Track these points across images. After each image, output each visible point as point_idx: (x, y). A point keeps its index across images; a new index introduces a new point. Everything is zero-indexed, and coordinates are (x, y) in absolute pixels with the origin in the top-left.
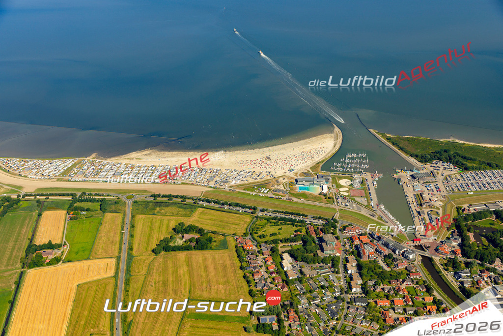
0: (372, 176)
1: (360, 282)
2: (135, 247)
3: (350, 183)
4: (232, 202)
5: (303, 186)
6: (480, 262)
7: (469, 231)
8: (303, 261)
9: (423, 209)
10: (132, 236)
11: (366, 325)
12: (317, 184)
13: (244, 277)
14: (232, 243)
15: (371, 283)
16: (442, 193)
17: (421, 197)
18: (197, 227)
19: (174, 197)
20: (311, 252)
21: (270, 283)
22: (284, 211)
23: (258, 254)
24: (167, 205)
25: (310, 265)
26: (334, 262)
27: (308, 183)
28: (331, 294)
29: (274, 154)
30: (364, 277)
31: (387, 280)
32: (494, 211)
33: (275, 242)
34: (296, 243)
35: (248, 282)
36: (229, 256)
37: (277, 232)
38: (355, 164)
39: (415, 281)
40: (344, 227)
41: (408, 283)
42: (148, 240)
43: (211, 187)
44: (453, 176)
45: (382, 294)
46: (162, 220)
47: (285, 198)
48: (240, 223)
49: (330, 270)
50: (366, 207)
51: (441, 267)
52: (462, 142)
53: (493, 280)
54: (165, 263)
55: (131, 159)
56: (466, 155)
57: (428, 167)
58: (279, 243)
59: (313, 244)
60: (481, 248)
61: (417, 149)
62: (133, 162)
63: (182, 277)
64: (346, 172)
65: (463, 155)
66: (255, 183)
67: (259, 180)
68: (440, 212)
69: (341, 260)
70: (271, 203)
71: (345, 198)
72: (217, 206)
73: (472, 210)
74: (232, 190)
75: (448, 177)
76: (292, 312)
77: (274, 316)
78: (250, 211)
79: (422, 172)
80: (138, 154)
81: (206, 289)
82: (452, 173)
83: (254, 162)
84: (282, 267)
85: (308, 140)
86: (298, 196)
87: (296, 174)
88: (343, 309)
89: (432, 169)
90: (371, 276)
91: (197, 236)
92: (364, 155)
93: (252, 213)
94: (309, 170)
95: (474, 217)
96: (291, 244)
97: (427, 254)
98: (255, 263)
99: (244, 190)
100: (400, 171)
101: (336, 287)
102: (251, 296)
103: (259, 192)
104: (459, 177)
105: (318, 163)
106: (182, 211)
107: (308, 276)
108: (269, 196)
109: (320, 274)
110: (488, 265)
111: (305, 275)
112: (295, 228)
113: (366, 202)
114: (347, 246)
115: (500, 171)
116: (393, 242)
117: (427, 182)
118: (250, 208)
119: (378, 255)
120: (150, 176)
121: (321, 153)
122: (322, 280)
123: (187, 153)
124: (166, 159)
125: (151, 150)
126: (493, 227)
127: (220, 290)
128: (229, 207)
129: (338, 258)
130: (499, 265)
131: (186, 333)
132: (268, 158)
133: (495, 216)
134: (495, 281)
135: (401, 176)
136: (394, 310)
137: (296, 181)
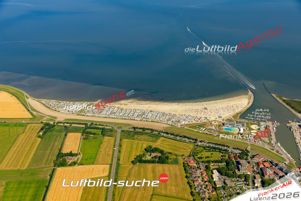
0: (273, 124)
2: (121, 159)
3: (258, 127)
4: (182, 135)
5: (227, 127)
8: (226, 175)
10: (120, 152)
12: (236, 127)
13: (188, 183)
14: (181, 160)
18: (160, 149)
19: (146, 129)
20: (232, 170)
21: (205, 188)
22: (215, 143)
23: (197, 169)
24: (142, 134)
25: (231, 179)
26: (246, 177)
27: (231, 126)
29: (209, 106)
33: (208, 162)
34: (222, 164)
35: (191, 186)
36: (179, 169)
37: (210, 156)
38: (262, 115)
40: (253, 156)
42: (130, 155)
43: (169, 125)
46: (138, 143)
47: (216, 135)
48: (187, 148)
49: (243, 183)
50: (268, 144)
54: (139, 170)
55: (121, 104)
58: (211, 163)
59: (233, 166)
62: (122, 106)
64: (255, 120)
66: (197, 124)
67: (199, 122)
69: (251, 177)
70: (206, 137)
72: (172, 136)
74: (182, 127)
78: (193, 141)
80: (125, 102)
81: (164, 188)
83: (197, 111)
84: (213, 178)
85: (231, 99)
87: (223, 120)
91: (159, 155)
92: (268, 110)
93: (194, 142)
94: (232, 117)
96: (219, 164)
98: (195, 175)
99: (190, 127)
100: (291, 122)
102: (192, 195)
103: (199, 130)
105: (238, 114)
106: (151, 139)
107: (229, 185)
108: (206, 132)
109: (237, 185)
111: (227, 185)
112: (221, 154)
113: (269, 140)
114: (255, 168)
116: (286, 168)
118: (193, 139)
119: (275, 176)
120: (132, 115)
121: (240, 107)
122: (238, 189)
123: (155, 103)
124: (142, 106)
125: (133, 99)
127: (173, 190)
128: (180, 138)
129: (249, 176)
132: (206, 109)
135: (292, 125)
137: (223, 124)
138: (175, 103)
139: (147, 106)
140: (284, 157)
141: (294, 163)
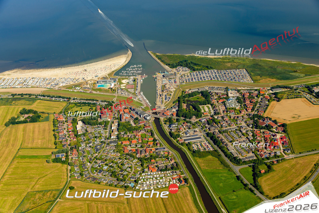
0: (142, 77)
1: (116, 133)
3: (128, 81)
4: (57, 95)
5: (101, 84)
6: (184, 118)
7: (184, 103)
8: (89, 124)
9: (163, 93)
11: (113, 154)
12: (109, 83)
13: (54, 135)
14: (52, 117)
15: (123, 133)
16: (177, 84)
17: (164, 87)
18: (33, 110)
19: (24, 95)
20: (95, 119)
21: (68, 137)
22: (86, 99)
23: (65, 122)
24: (20, 99)
25: (92, 127)
26: (106, 123)
27: (104, 83)
28: (99, 140)
29: (90, 68)
30: (119, 130)
31: (131, 131)
32: (201, 92)
35: (55, 138)
36: (48, 125)
37: (79, 110)
38: (134, 71)
39: (146, 131)
41: (143, 132)
42: (4, 119)
43: (48, 88)
44: (186, 75)
45: (127, 139)
47: (89, 92)
49: (102, 128)
50: (133, 94)
51: (163, 123)
52: (198, 56)
53: (188, 127)
54: (11, 131)
55: (4, 75)
56: (197, 63)
57: (174, 70)
60: (188, 111)
61: (171, 61)
62: (5, 77)
63: (19, 137)
64: (127, 75)
65: (195, 62)
66: (74, 84)
67: (76, 82)
70: (80, 95)
71: (122, 90)
72: (49, 98)
73: (190, 92)
74: (59, 89)
75: (183, 76)
76: (75, 151)
77: (65, 154)
78: (67, 100)
79: (170, 73)
80: (9, 72)
81: (31, 142)
82: (186, 73)
83: (76, 73)
84: (76, 128)
85: (111, 59)
87: (99, 78)
88: (103, 147)
89: (176, 71)
90: (124, 130)
91: (31, 115)
92: (141, 66)
93: (67, 101)
94: (107, 76)
95: (189, 95)
97: (158, 116)
98: (62, 127)
99: (67, 88)
100: (157, 73)
101: (103, 137)
102: (55, 144)
103: (75, 89)
104: (189, 75)
105: (113, 71)
106: (28, 102)
108: (80, 91)
109: (96, 131)
110: (188, 120)
111: (88, 132)
112: (90, 107)
113: (134, 91)
114: (116, 115)
115: (212, 70)
116: (141, 111)
117: (170, 79)
118: (67, 98)
119: (131, 119)
120: (13, 84)
121: (116, 66)
122: (97, 134)
123: (39, 70)
124: (25, 74)
125: (18, 69)
126: (198, 100)
127: (38, 143)
128: (55, 98)
129: (109, 122)
130: (194, 120)
131: (14, 166)
132: (86, 70)
133: (201, 94)
134: (189, 128)
135: (158, 76)
136: (131, 146)
137: (98, 82)
138: (58, 69)
139: (31, 74)
140: (143, 102)
141: (149, 107)
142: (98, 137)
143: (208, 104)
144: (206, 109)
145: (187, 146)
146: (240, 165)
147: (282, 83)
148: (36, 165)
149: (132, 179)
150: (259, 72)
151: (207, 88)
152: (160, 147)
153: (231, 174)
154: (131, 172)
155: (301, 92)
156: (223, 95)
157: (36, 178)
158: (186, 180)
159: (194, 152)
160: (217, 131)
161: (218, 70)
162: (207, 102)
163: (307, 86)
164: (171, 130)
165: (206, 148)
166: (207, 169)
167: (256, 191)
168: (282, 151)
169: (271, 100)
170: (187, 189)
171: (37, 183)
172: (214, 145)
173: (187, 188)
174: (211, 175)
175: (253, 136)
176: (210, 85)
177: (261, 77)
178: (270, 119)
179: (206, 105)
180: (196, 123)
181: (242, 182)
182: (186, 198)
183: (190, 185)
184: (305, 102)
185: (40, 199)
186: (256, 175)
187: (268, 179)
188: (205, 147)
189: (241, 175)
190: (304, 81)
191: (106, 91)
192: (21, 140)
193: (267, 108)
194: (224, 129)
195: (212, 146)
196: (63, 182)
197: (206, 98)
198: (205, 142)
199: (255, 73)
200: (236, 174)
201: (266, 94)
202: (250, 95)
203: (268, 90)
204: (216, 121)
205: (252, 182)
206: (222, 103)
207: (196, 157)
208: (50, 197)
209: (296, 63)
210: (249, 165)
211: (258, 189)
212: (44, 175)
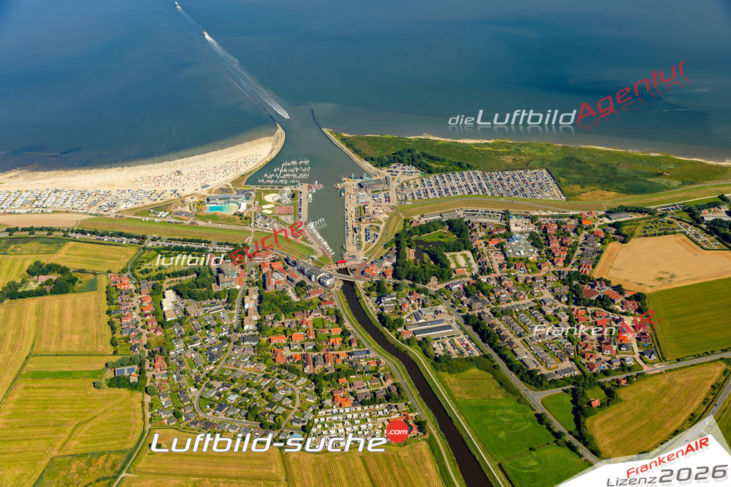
0: (309, 187)
1: (256, 317)
3: (278, 198)
4: (115, 231)
5: (215, 205)
6: (411, 283)
7: (410, 247)
8: (190, 298)
9: (362, 225)
11: (250, 367)
12: (234, 202)
13: (110, 323)
14: (103, 282)
15: (270, 318)
16: (391, 204)
17: (363, 210)
18: (59, 266)
19: (37, 229)
20: (206, 286)
21: (142, 327)
22: (182, 238)
23: (134, 293)
24: (26, 240)
25: (199, 303)
26: (230, 295)
27: (223, 201)
28: (217, 335)
29: (187, 167)
30: (263, 311)
31: (291, 313)
32: (447, 221)
33: (161, 277)
34: (189, 277)
35: (113, 329)
36: (96, 299)
38: (292, 173)
39: (325, 311)
41: (317, 314)
43: (91, 214)
44: (412, 182)
45: (281, 330)
47: (188, 222)
48: (126, 253)
49: (223, 306)
51: (363, 293)
52: (437, 138)
53: (421, 302)
54: (7, 313)
56: (436, 155)
57: (384, 172)
58: (165, 279)
59: (210, 277)
60: (419, 266)
61: (376, 150)
63: (27, 328)
64: (277, 184)
65: (431, 154)
66: (153, 205)
67: (159, 201)
68: (382, 227)
69: (240, 293)
70: (167, 230)
71: (266, 218)
72: (94, 237)
73: (423, 221)
74: (119, 217)
75: (405, 184)
76: (160, 359)
77: (136, 367)
78: (138, 241)
79: (374, 178)
81: (56, 341)
82: (412, 177)
83: (158, 180)
84: (162, 307)
85: (238, 147)
86: (205, 218)
87: (210, 191)
88: (226, 351)
89: (388, 174)
90: (273, 310)
91: (54, 277)
92: (307, 162)
93: (139, 244)
94: (230, 185)
95: (420, 230)
97: (351, 278)
98: (128, 305)
99: (136, 215)
100: (346, 179)
101: (224, 326)
102: (112, 345)
103: (155, 217)
104: (418, 182)
105: (244, 175)
106: (45, 247)
108: (167, 220)
109: (209, 312)
110: (419, 286)
111: (188, 315)
113: (293, 220)
114: (253, 276)
115: (471, 173)
116: (311, 266)
117: (376, 191)
118: (137, 238)
119: (290, 284)
120: (10, 205)
121: (251, 162)
122: (210, 319)
123: (69, 173)
124: (37, 182)
125: (20, 170)
126: (442, 240)
127: (73, 341)
128: (110, 238)
129: (237, 291)
130: (434, 285)
131: (16, 396)
132: (179, 172)
133: (447, 227)
134: (423, 304)
135: (346, 186)
136: (290, 347)
137: (208, 200)
138: (114, 169)
139: (51, 180)
140: (315, 246)
141: (330, 257)
142: (213, 327)
143: (465, 249)
144: (460, 261)
145: (420, 346)
146: (543, 390)
147: (631, 202)
148: (70, 395)
149: (295, 424)
150: (577, 177)
151: (461, 213)
152: (357, 350)
153: (524, 411)
154: (292, 407)
155: (675, 221)
156: (499, 227)
157: (70, 425)
158: (421, 426)
159: (437, 359)
160: (487, 311)
161: (484, 171)
162: (462, 246)
163: (687, 208)
164: (382, 309)
165: (465, 350)
166: (467, 398)
167: (582, 449)
168: (637, 355)
169: (607, 240)
170: (423, 447)
171: (73, 437)
172: (482, 343)
173: (424, 443)
174: (479, 412)
175: (569, 321)
176: (466, 205)
177: (582, 187)
178: (608, 283)
179: (459, 251)
180: (440, 292)
181: (549, 429)
182: (421, 467)
183: (432, 436)
184: (685, 245)
185: (80, 473)
186: (580, 412)
187: (608, 420)
188: (463, 348)
189: (546, 411)
190: (680, 195)
191: (228, 220)
192: (33, 334)
193: (598, 258)
194: (504, 306)
195: (477, 346)
196: (134, 433)
197: (458, 236)
198: (462, 336)
199: (569, 178)
200: (534, 410)
201: (596, 225)
202: (559, 228)
203: (600, 217)
204: (485, 288)
205: (573, 427)
206: (497, 246)
207: (442, 371)
208: (104, 468)
209: (659, 155)
210: (565, 388)
211: (586, 444)
212: (88, 417)
